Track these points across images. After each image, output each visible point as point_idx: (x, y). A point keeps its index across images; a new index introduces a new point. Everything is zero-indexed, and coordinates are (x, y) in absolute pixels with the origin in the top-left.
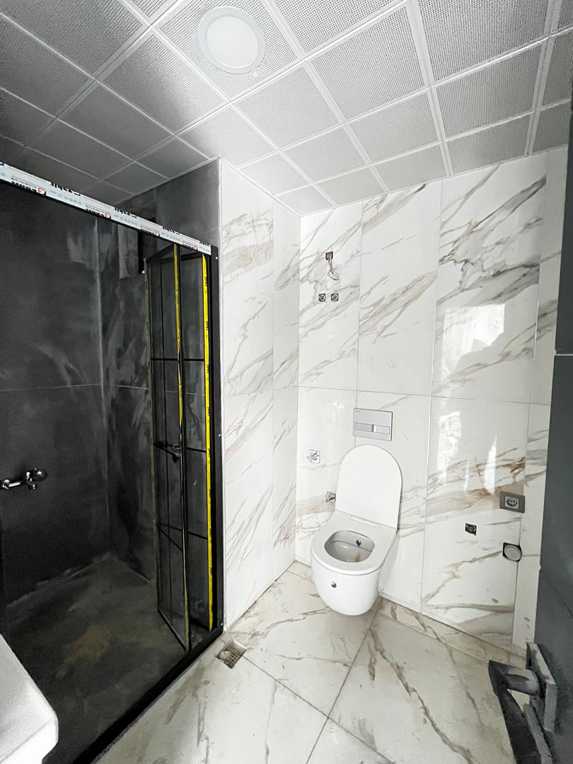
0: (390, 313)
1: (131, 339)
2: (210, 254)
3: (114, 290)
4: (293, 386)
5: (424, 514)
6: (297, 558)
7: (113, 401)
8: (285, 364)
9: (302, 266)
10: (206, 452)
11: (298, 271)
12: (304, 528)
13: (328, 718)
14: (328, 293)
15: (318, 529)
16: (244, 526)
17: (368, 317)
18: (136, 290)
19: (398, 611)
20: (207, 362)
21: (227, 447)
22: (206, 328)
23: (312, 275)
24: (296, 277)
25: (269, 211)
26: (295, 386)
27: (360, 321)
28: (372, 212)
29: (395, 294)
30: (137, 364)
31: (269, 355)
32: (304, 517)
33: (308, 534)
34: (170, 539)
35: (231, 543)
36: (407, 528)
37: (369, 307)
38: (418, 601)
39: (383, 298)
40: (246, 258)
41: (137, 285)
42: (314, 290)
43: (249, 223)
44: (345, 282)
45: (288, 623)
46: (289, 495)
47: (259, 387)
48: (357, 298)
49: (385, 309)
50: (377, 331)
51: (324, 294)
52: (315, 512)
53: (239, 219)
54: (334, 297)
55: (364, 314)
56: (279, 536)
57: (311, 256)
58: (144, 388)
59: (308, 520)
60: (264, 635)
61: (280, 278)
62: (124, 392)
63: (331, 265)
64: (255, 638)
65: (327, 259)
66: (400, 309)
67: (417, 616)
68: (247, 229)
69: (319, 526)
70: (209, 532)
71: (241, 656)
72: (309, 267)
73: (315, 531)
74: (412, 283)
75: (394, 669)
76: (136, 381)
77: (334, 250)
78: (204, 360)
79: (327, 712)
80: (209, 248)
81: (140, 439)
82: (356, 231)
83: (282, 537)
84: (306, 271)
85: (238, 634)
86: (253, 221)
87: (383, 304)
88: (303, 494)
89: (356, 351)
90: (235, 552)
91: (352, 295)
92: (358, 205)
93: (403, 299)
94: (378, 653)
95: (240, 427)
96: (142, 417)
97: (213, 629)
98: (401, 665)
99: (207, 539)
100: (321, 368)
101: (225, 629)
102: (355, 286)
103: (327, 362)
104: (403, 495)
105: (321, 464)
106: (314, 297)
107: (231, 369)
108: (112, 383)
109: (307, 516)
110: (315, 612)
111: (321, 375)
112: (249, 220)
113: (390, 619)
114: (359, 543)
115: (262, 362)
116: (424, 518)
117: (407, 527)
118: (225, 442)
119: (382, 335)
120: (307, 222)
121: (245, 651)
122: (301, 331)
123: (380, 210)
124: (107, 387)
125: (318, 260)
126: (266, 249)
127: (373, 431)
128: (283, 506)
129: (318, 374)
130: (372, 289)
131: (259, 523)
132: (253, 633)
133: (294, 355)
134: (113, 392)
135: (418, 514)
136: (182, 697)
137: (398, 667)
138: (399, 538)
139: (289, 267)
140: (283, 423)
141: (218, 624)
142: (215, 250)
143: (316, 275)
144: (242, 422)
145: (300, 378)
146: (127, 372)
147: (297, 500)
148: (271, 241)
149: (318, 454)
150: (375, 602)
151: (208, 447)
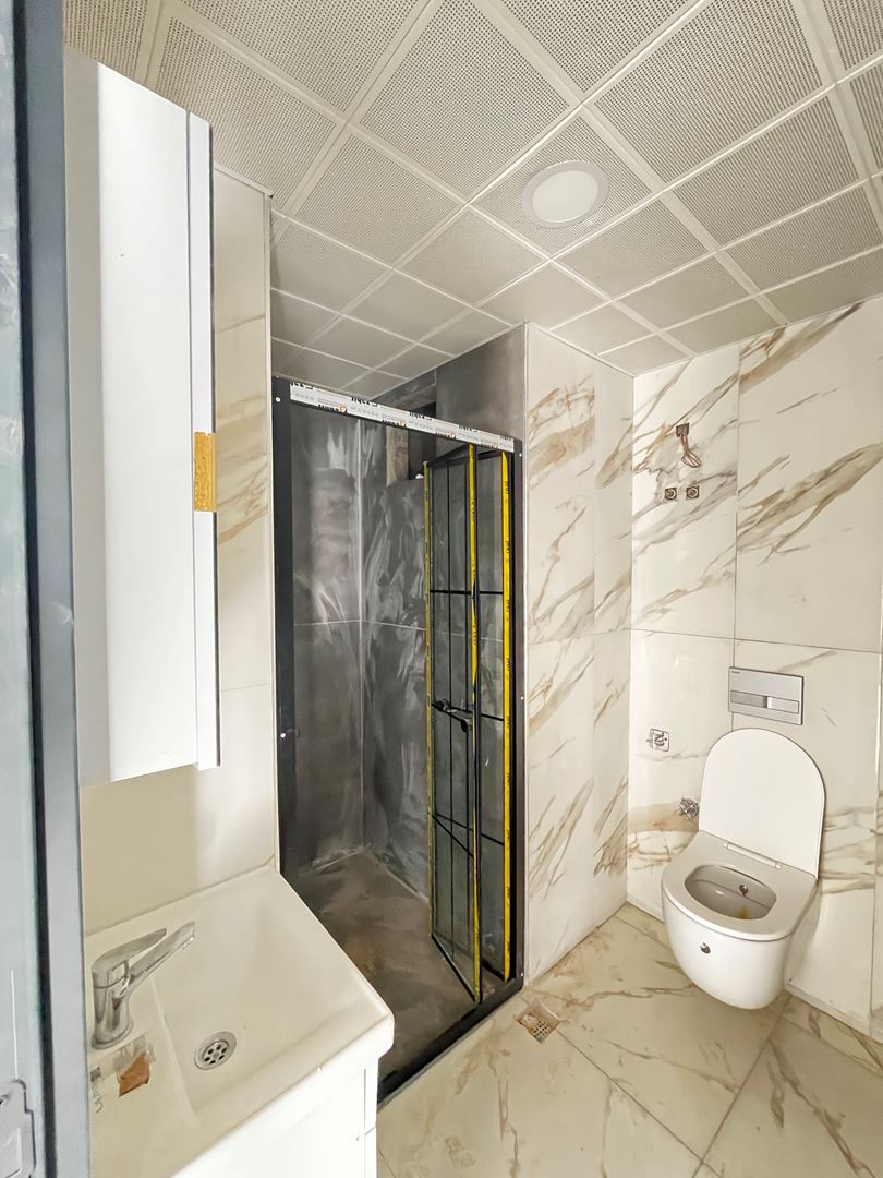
0: (795, 515)
1: (400, 562)
2: (512, 451)
3: (378, 501)
4: (623, 627)
5: (874, 859)
6: (628, 899)
7: (374, 643)
8: (610, 597)
9: (636, 448)
10: (503, 720)
11: (630, 457)
12: (641, 853)
13: (702, 1163)
14: (682, 486)
15: (666, 857)
16: (553, 836)
17: (753, 522)
18: (407, 501)
19: (823, 1024)
20: (507, 596)
21: (532, 716)
22: (505, 550)
23: (653, 460)
24: (627, 466)
25: (589, 377)
26: (625, 629)
27: (737, 528)
28: (758, 358)
29: (803, 484)
30: (405, 595)
31: (589, 582)
32: (642, 835)
33: (647, 863)
34: (453, 837)
35: (535, 856)
36: (837, 879)
37: (754, 506)
38: (864, 1013)
39: (781, 491)
40: (558, 450)
41: (408, 494)
42: (656, 484)
43: (562, 400)
44: (708, 469)
45: (622, 997)
46: (617, 797)
47: (573, 632)
48: (733, 492)
49: (784, 509)
50: (771, 544)
51: (675, 489)
52: (662, 830)
53: (549, 398)
54: (692, 492)
55: (745, 518)
56: (602, 859)
57: (651, 432)
58: (415, 627)
59: (648, 841)
60: (587, 1007)
61: (604, 469)
62: (387, 632)
63: (685, 444)
64: (571, 1007)
65: (678, 436)
66: (814, 508)
67: (863, 1040)
68: (560, 408)
69: (668, 853)
70: (506, 836)
71: (553, 1028)
72: (649, 448)
73: (660, 860)
74: (837, 463)
75: (823, 1122)
76: (405, 617)
77: (690, 422)
78: (502, 593)
79: (700, 1151)
80: (511, 443)
81: (407, 696)
82: (728, 390)
83: (606, 862)
84: (643, 456)
85: (546, 995)
86: (568, 396)
87: (780, 500)
88: (639, 798)
89: (733, 577)
90: (542, 871)
91: (723, 488)
92: (732, 350)
93: (822, 491)
94: (788, 1086)
95: (548, 687)
96: (411, 667)
97: (509, 980)
98: (834, 1115)
99: (503, 844)
100: (670, 601)
101: (526, 983)
102: (729, 474)
103: (680, 593)
104: (828, 819)
105: (670, 753)
106: (656, 494)
107: (537, 605)
108: (373, 620)
109: (646, 834)
110: (667, 991)
111: (669, 613)
112: (561, 395)
113: (807, 1032)
114: (744, 892)
115: (578, 595)
116: (874, 866)
117: (837, 876)
118: (529, 707)
119: (779, 550)
120: (644, 385)
121: (558, 1023)
122: (636, 545)
123: (772, 353)
124: (366, 625)
125: (664, 437)
126: (585, 432)
127: (766, 706)
128: (608, 811)
129: (664, 611)
130: (759, 477)
131: (573, 834)
132: (569, 999)
133: (625, 582)
134: (373, 633)
135: (860, 858)
136: (474, 1064)
137: (830, 1119)
138: (821, 894)
139: (616, 452)
140: (608, 685)
141: (517, 973)
142: (519, 445)
143: (660, 460)
144: (551, 680)
145: (634, 617)
146: (394, 604)
147: (630, 807)
148: (591, 421)
149: (666, 736)
150: (777, 998)
151: (507, 713)
